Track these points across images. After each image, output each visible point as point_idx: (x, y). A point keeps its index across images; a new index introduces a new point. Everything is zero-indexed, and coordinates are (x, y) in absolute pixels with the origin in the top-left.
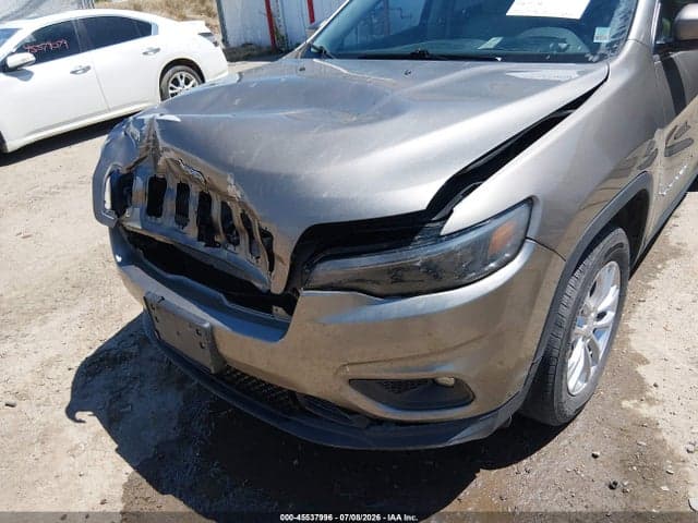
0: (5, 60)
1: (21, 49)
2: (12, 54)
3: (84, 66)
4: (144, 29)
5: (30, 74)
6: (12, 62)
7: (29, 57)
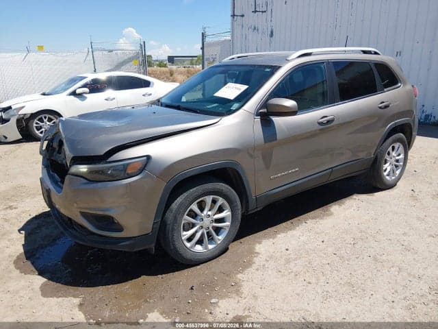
0: (75, 91)
1: (84, 86)
2: (80, 88)
3: (112, 97)
4: (147, 84)
5: (86, 98)
6: (78, 91)
7: (86, 90)
